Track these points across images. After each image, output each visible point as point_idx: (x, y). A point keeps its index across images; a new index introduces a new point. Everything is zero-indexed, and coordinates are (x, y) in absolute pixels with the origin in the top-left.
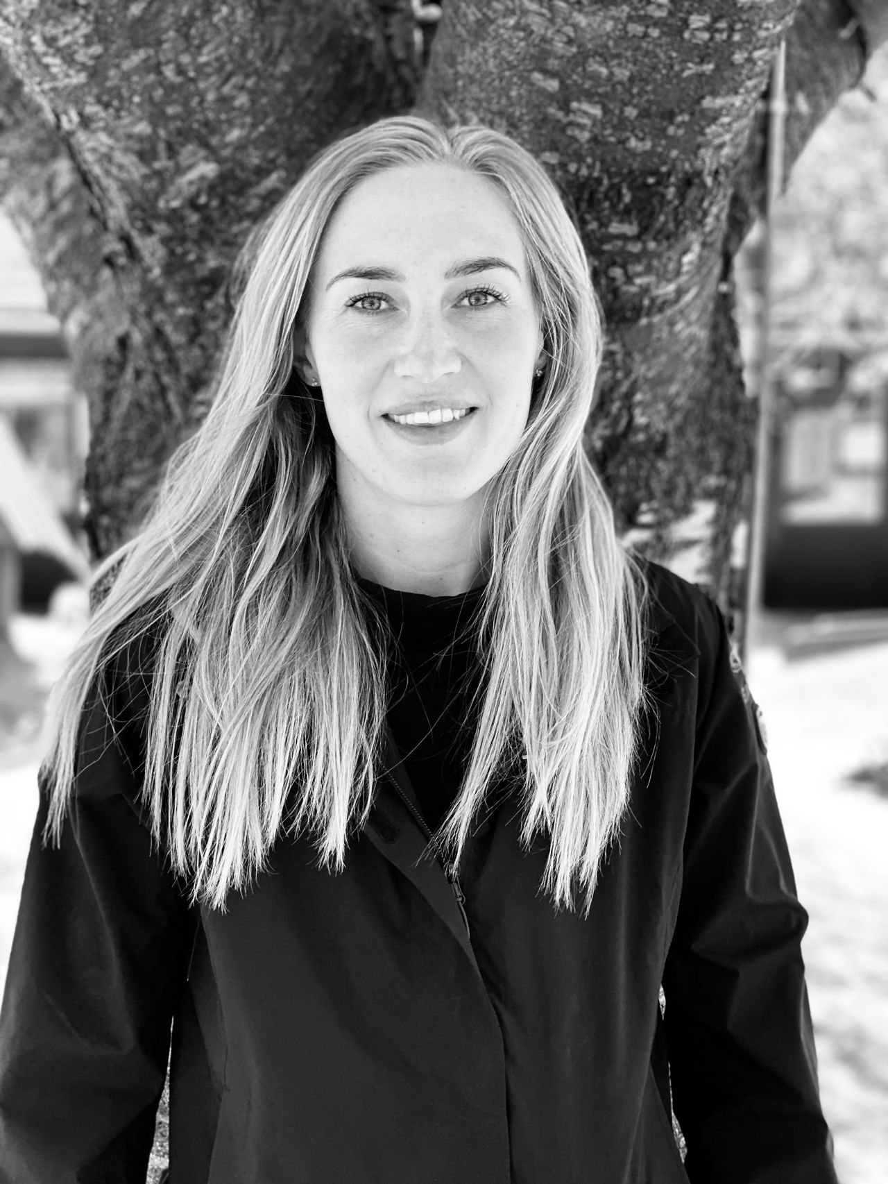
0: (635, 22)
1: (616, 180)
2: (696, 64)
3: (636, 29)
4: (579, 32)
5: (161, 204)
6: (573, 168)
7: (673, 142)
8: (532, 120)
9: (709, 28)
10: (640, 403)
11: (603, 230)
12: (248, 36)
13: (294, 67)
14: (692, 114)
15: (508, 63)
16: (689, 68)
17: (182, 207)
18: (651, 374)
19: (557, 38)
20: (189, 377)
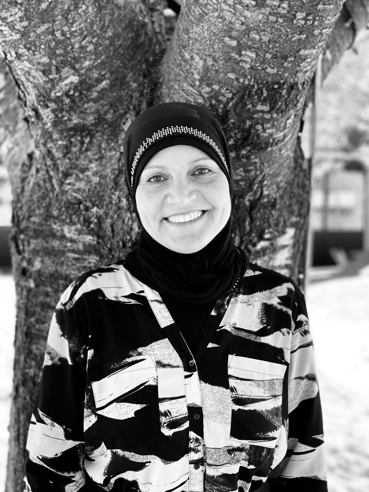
0: (272, 15)
1: (261, 86)
2: (298, 35)
3: (272, 18)
4: (247, 19)
5: (53, 94)
6: (241, 80)
7: (286, 69)
8: (224, 59)
9: (305, 19)
10: (266, 185)
11: (254, 108)
12: (94, 19)
13: (113, 33)
14: (295, 57)
15: (214, 33)
16: (295, 37)
17: (62, 96)
18: (271, 172)
19: (237, 22)
20: (63, 172)
